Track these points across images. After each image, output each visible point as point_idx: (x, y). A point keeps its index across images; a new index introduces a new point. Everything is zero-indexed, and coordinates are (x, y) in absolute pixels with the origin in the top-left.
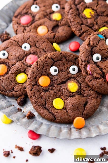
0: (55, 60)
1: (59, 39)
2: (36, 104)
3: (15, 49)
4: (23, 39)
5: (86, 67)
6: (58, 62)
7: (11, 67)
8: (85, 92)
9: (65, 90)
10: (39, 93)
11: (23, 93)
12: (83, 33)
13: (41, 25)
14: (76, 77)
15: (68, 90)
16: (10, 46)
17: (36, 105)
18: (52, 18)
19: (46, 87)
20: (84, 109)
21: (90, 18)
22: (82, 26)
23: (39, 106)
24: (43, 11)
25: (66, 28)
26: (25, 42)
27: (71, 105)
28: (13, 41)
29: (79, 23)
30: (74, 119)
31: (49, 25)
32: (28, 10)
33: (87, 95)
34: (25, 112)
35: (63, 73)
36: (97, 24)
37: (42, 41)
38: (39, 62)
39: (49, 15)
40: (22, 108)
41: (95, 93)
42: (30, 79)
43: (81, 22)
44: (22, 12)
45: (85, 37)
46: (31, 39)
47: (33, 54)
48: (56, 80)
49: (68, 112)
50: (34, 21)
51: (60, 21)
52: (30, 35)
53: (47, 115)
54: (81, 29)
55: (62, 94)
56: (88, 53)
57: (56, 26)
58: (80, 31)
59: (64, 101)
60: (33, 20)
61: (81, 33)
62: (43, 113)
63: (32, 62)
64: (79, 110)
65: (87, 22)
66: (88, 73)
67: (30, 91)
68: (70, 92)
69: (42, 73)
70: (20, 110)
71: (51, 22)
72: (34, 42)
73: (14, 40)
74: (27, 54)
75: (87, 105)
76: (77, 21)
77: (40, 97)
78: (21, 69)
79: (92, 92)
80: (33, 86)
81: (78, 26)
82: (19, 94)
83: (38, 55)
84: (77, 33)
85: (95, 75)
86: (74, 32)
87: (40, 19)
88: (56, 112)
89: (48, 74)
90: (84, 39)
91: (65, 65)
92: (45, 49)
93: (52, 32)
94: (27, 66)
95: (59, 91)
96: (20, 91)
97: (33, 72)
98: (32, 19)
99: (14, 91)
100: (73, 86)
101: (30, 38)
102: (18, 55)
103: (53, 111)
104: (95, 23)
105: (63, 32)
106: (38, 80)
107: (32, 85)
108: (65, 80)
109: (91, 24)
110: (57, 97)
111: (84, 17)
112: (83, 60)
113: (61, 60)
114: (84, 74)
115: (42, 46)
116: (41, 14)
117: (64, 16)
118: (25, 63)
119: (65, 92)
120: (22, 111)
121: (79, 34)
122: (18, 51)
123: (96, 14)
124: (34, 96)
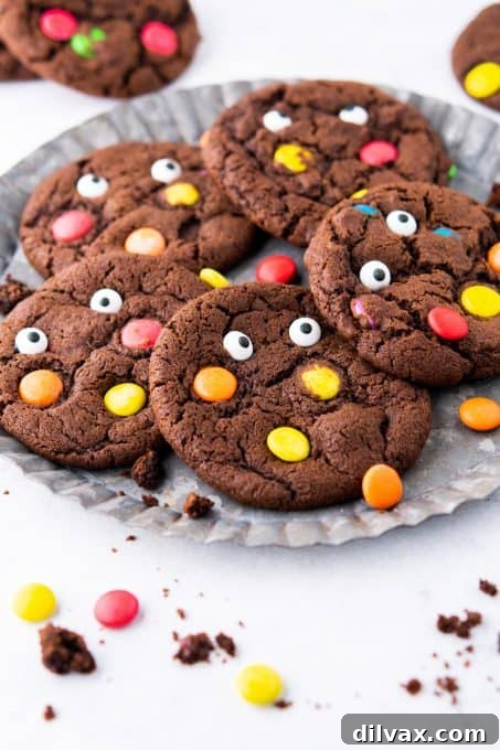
0: (230, 310)
1: (216, 257)
2: (208, 460)
3: (69, 316)
4: (90, 275)
5: (349, 307)
6: (245, 315)
7: (74, 372)
8: (369, 389)
9: (298, 395)
10: (207, 423)
11: (146, 444)
12: (296, 219)
13: (133, 228)
14: (320, 352)
15: (308, 396)
16: (48, 310)
17: (211, 465)
18: (166, 202)
19: (229, 400)
20: (386, 441)
21: (306, 172)
22: (285, 197)
23: (222, 463)
24: (126, 186)
25: (227, 220)
26: (98, 285)
27: (338, 435)
28: (52, 294)
29: (273, 192)
30: (360, 480)
31: (165, 223)
32: (67, 197)
33: (380, 398)
34: (170, 504)
35: (273, 346)
36: (333, 184)
37: (163, 268)
38: (177, 325)
39: (152, 196)
40: (156, 496)
41: (404, 384)
42: (164, 384)
43: (277, 189)
44: (47, 206)
45: (305, 230)
46: (116, 269)
47: (140, 317)
48: (256, 372)
49: (332, 461)
50: (103, 223)
51: (198, 206)
52: (110, 258)
53: (262, 486)
54: (286, 209)
55: (291, 410)
56: (341, 264)
57: (188, 223)
58: (282, 215)
59: (307, 430)
60: (99, 222)
61: (289, 220)
62: (245, 483)
63: (148, 340)
64: (370, 447)
65: (300, 185)
66: (363, 322)
67: (176, 423)
68: (317, 399)
69: (199, 359)
70: (151, 503)
71: (167, 214)
72: (133, 277)
73: (55, 291)
74: (119, 322)
75: (391, 425)
76: (264, 186)
77: (214, 435)
78: (113, 367)
79: (394, 386)
80: (181, 404)
81: (273, 201)
82: (133, 449)
83: (160, 317)
84: (276, 225)
85: (387, 324)
86: (259, 225)
87: (122, 211)
88: (289, 470)
89: (223, 360)
90: (305, 237)
91: (271, 322)
92: (180, 290)
93: (179, 241)
94: (131, 356)
95: (277, 404)
96: (135, 438)
97: (167, 360)
98: (94, 218)
99: (111, 442)
100: (321, 381)
101: (113, 268)
102: (85, 329)
103: (278, 471)
104: (325, 182)
105: (222, 234)
106: (191, 385)
107: (177, 402)
108: (287, 366)
109: (313, 187)
110: (276, 426)
111: (281, 171)
112: (332, 290)
113: (251, 310)
114: (349, 331)
115: (166, 284)
116: (124, 197)
117: (205, 189)
118: (120, 349)
119: (300, 403)
120: (161, 503)
121: (284, 224)
122: (81, 318)
123: (320, 157)
124: (195, 437)
